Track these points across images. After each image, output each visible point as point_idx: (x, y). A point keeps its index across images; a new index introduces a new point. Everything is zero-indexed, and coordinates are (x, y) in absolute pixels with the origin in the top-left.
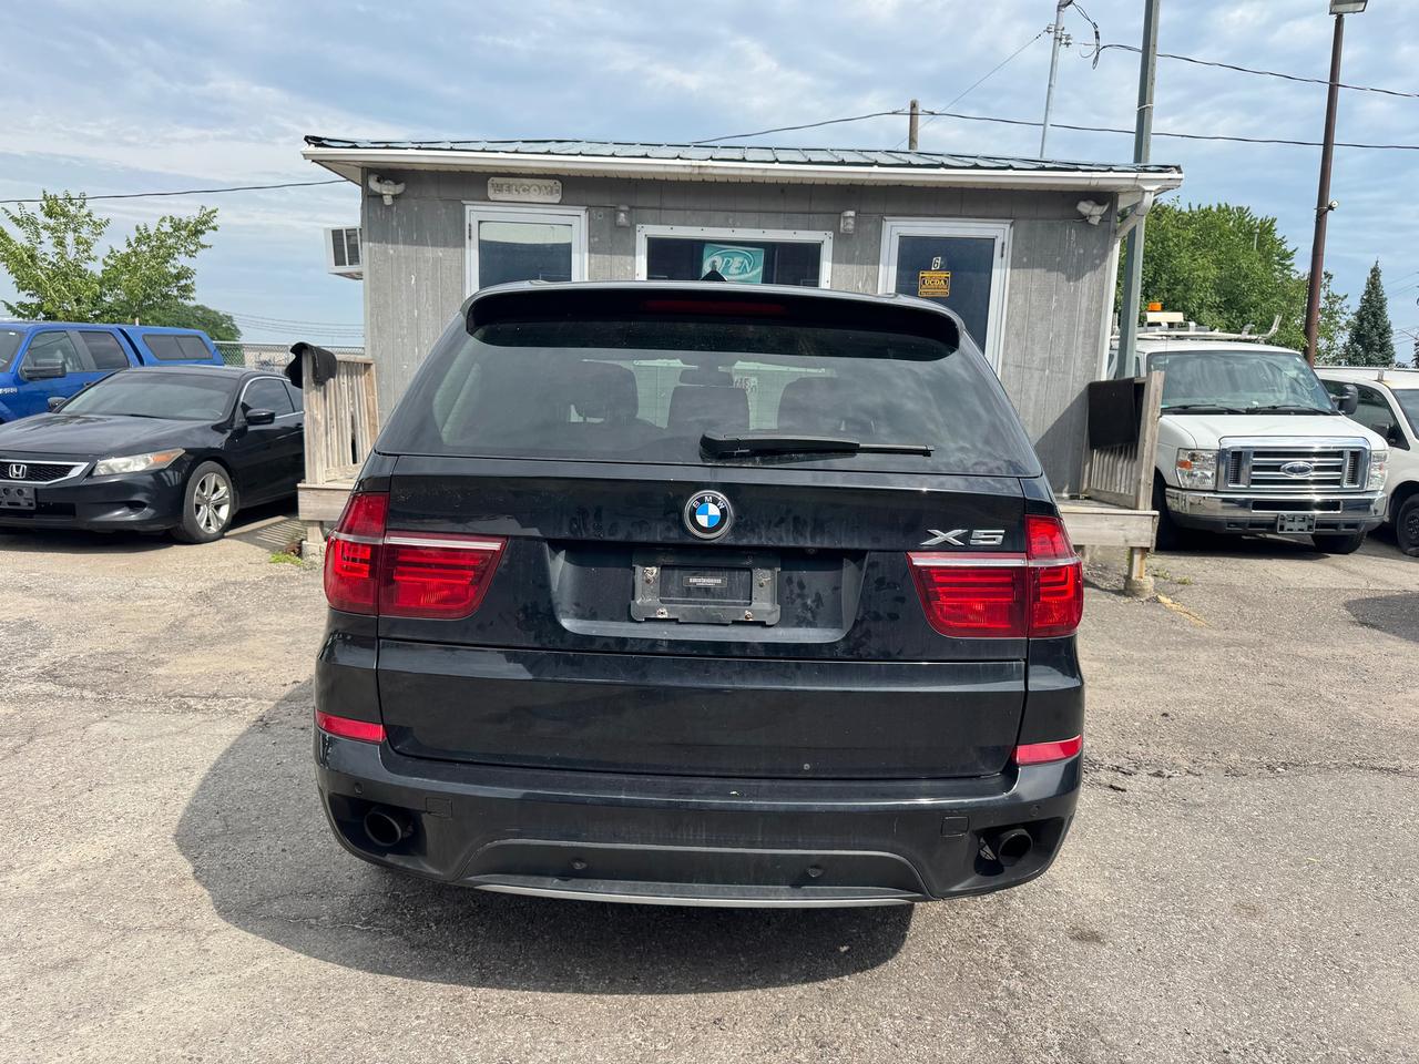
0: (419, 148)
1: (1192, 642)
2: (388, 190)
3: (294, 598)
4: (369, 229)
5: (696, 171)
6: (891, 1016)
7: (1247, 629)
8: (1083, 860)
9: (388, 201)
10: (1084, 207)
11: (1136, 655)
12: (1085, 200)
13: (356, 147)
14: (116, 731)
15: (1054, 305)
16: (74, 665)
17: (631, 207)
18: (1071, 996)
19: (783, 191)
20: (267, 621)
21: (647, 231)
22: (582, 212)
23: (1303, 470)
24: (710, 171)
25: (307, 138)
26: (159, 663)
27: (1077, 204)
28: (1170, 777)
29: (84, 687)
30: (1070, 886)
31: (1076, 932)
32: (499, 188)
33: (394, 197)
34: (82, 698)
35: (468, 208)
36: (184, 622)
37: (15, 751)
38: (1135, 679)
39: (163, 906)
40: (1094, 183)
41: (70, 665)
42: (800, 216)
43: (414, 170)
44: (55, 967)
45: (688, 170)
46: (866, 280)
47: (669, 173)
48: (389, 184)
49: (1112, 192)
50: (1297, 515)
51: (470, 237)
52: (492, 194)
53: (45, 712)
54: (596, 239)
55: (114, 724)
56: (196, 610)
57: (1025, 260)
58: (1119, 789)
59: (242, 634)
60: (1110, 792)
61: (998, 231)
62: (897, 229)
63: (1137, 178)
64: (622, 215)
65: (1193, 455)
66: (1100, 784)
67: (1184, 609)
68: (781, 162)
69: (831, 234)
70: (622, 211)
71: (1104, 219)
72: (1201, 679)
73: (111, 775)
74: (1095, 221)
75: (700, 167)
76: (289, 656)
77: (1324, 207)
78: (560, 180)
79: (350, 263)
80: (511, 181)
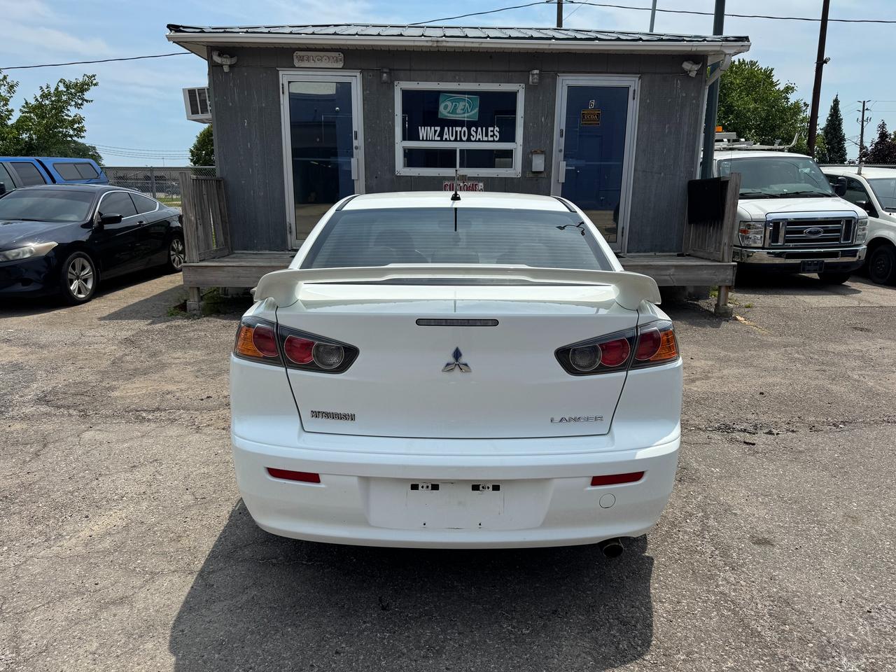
0: (247, 32)
1: (763, 345)
2: (226, 62)
3: (190, 339)
4: (214, 88)
5: (435, 45)
6: (661, 602)
7: (793, 335)
8: (743, 492)
9: (226, 69)
10: (687, 66)
11: (732, 356)
12: (686, 61)
13: (203, 32)
14: (100, 436)
15: (666, 131)
16: (57, 392)
17: (390, 70)
18: (765, 581)
19: (491, 57)
20: (176, 356)
21: (401, 86)
22: (358, 74)
23: (817, 232)
24: (444, 44)
25: (169, 26)
26: (112, 389)
27: (682, 64)
28: (778, 434)
29: (69, 407)
30: (740, 509)
31: (755, 539)
32: (301, 59)
33: (230, 66)
34: (70, 415)
35: (281, 73)
36: (120, 359)
37: (37, 455)
38: (736, 371)
39: (172, 556)
40: (694, 49)
41: (54, 392)
42: (503, 73)
43: (243, 47)
44: (114, 603)
45: (430, 44)
46: (547, 116)
47: (416, 46)
48: (226, 57)
49: (703, 55)
50: (813, 261)
51: (283, 93)
52: (296, 63)
53: (47, 427)
54: (368, 92)
55: (98, 432)
56: (127, 351)
57: (648, 101)
58: (751, 444)
59: (163, 366)
60: (745, 446)
61: (631, 82)
62: (566, 82)
63: (722, 45)
64: (385, 75)
65: (750, 225)
66: (738, 441)
67: (752, 323)
68: (491, 38)
69: (524, 85)
70: (386, 73)
71: (699, 73)
72: (775, 369)
73: (107, 468)
74: (693, 74)
75: (437, 41)
76: (198, 380)
77: (821, 61)
78: (342, 53)
79: (202, 113)
80: (310, 53)
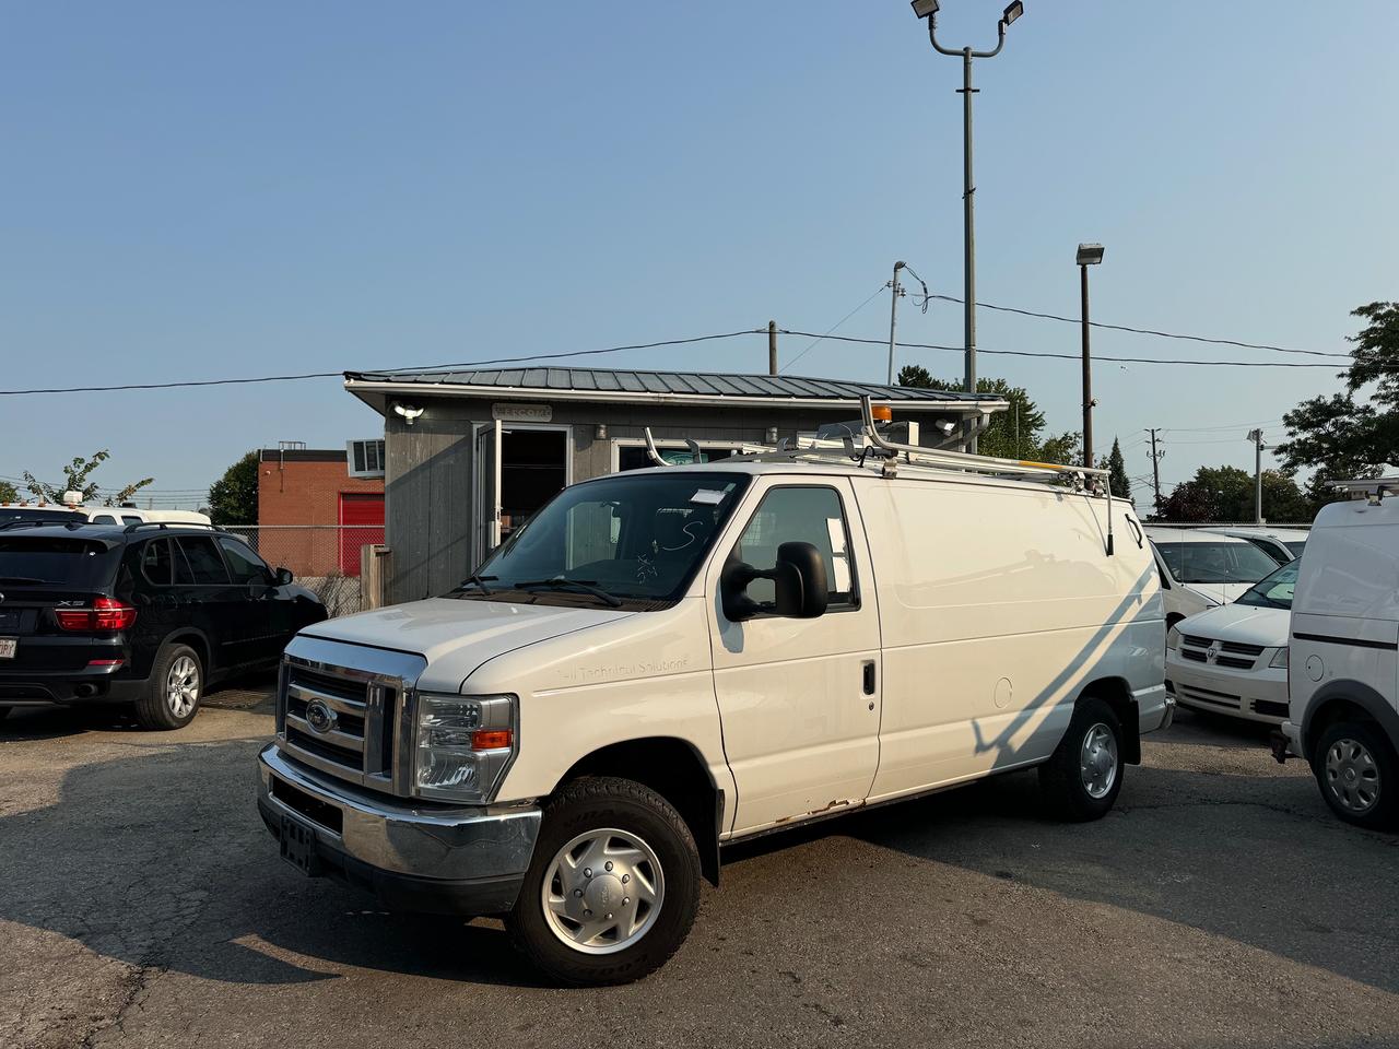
0: (442, 383)
2: (410, 414)
4: (391, 442)
5: (663, 400)
9: (409, 421)
10: (938, 424)
12: (941, 419)
13: (389, 381)
17: (608, 426)
19: (721, 412)
21: (618, 443)
22: (567, 429)
24: (673, 400)
25: (348, 375)
27: (935, 422)
32: (500, 411)
33: (414, 418)
35: (474, 426)
40: (948, 408)
42: (735, 431)
43: (431, 397)
45: (656, 400)
47: (638, 401)
48: (410, 408)
49: (960, 414)
51: (477, 449)
52: (494, 417)
54: (579, 448)
63: (977, 405)
64: (603, 432)
68: (724, 395)
70: (602, 429)
71: (954, 431)
74: (949, 433)
75: (665, 397)
77: (1088, 405)
78: (552, 406)
79: (369, 469)
80: (511, 405)
